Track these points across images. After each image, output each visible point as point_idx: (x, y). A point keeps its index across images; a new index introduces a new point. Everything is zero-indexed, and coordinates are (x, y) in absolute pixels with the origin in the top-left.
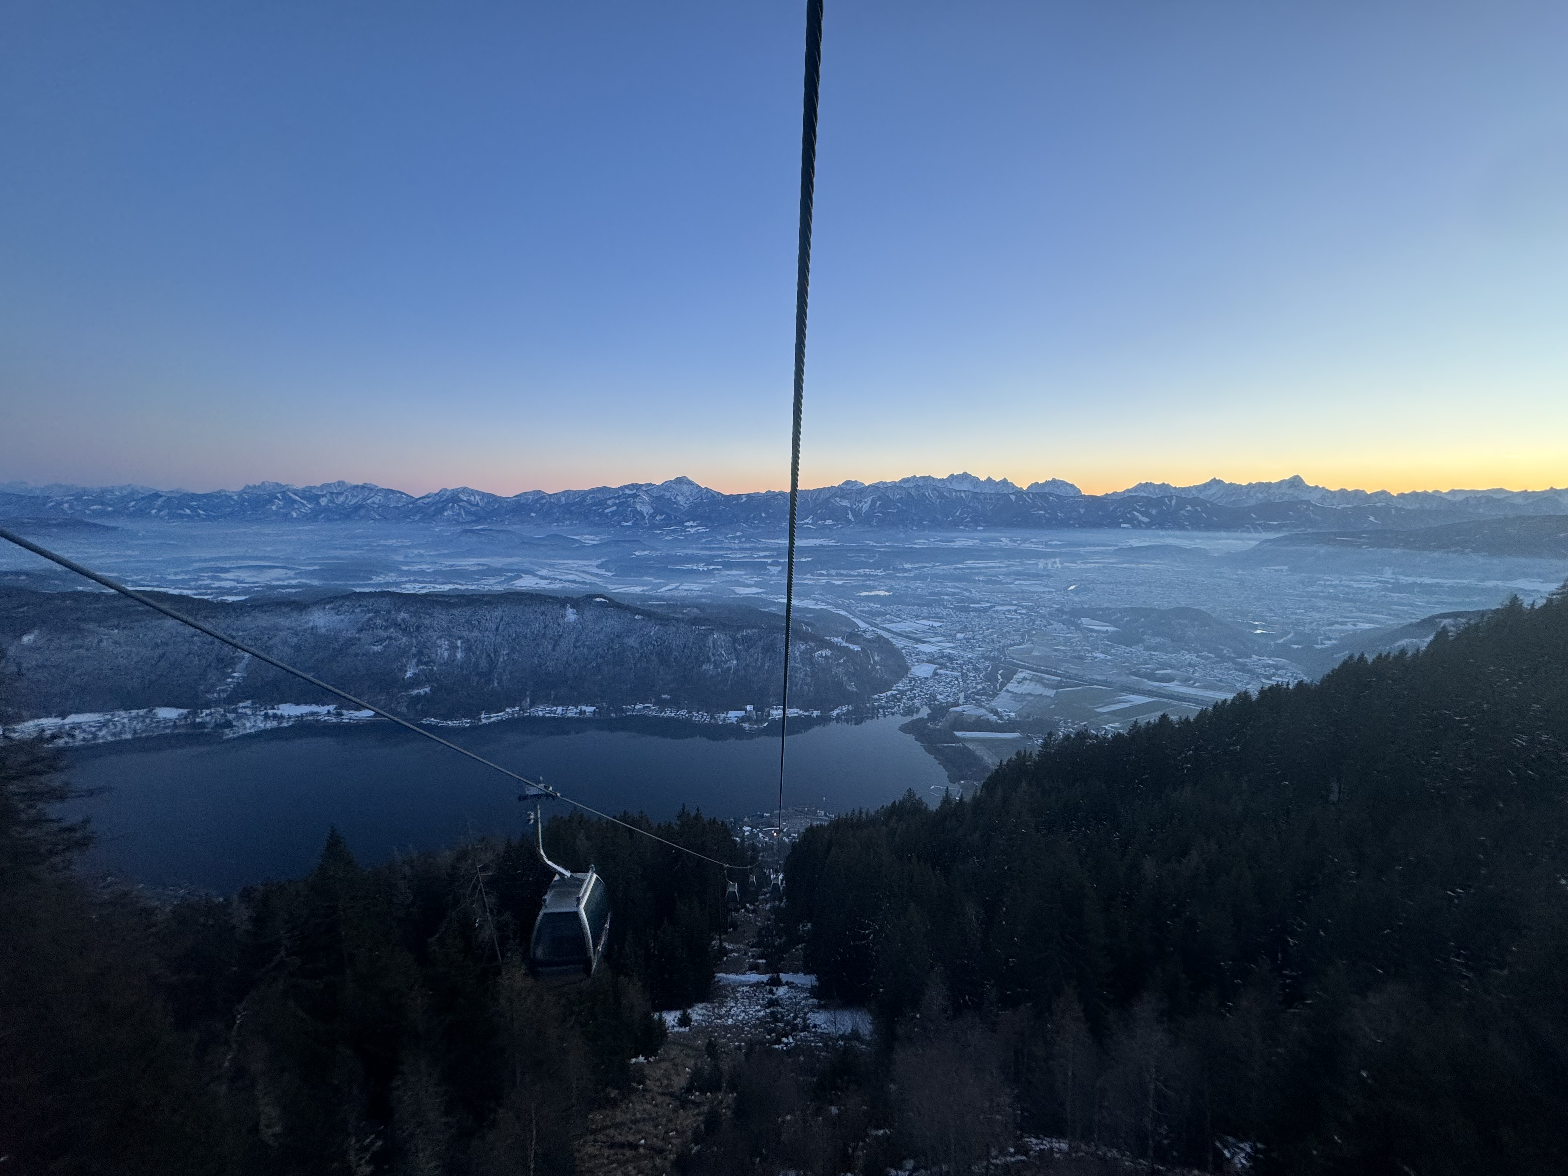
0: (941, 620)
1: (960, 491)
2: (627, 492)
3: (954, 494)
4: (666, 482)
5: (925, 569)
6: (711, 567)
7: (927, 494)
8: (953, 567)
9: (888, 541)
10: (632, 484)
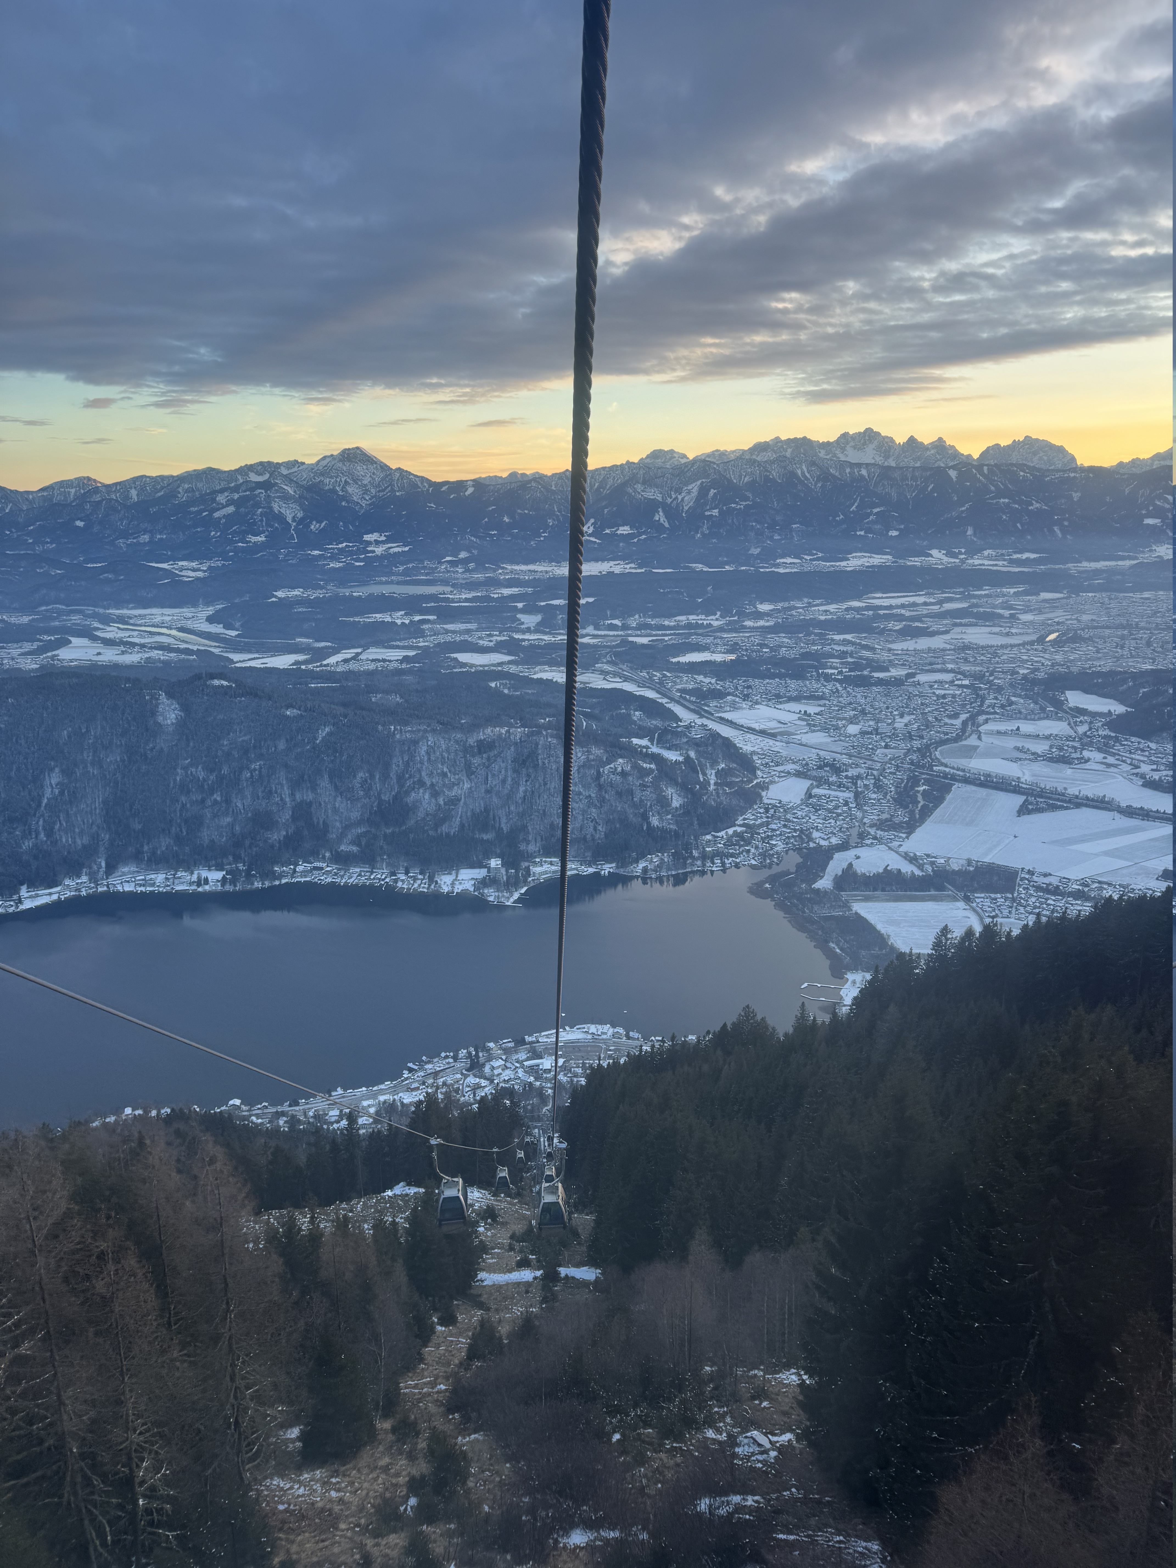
0: (822, 702)
1: (859, 465)
2: (254, 478)
3: (848, 470)
4: (324, 458)
5: (794, 612)
6: (417, 618)
7: (799, 472)
8: (845, 606)
9: (727, 563)
10: (261, 463)
